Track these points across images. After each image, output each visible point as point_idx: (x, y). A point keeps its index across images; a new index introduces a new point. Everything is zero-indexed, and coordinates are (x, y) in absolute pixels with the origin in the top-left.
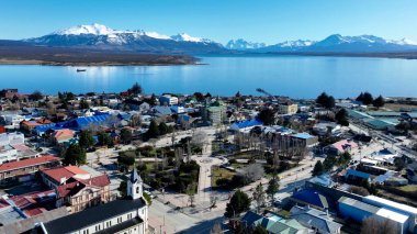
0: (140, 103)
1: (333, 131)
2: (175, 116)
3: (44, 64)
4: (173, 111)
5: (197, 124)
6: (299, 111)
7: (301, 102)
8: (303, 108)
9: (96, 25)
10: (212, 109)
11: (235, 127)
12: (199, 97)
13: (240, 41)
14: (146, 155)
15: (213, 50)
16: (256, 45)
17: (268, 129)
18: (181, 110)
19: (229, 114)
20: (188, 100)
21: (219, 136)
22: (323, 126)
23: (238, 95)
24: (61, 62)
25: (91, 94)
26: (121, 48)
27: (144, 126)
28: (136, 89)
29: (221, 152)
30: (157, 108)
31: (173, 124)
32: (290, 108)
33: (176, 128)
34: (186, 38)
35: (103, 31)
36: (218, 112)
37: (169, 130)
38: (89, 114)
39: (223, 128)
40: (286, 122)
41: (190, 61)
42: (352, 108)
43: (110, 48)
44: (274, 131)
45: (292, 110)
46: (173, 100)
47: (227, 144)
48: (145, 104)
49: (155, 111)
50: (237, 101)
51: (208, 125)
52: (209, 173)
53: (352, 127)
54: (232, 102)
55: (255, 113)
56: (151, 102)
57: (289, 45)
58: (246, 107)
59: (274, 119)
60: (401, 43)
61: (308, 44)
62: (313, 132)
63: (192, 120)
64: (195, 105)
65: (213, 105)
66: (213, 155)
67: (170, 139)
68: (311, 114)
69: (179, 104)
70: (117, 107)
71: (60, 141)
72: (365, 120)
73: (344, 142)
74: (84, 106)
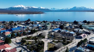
0: (29, 24)
1: (79, 31)
2: (38, 27)
3: (8, 14)
4: (38, 26)
5: (44, 29)
6: (69, 25)
7: (70, 23)
8: (70, 24)
9: (21, 5)
10: (48, 25)
11: (53, 30)
12: (44, 22)
13: (54, 8)
14: (29, 39)
15: (48, 10)
16: (57, 9)
17: (62, 31)
18: (40, 25)
19: (52, 27)
20: (42, 23)
21: (49, 33)
22: (76, 30)
23: (54, 21)
24: (12, 13)
25: (18, 21)
26: (27, 10)
27: (30, 30)
28: (29, 20)
29: (50, 38)
30: (34, 25)
31: (37, 29)
32: (67, 24)
33: (38, 30)
34: (42, 8)
35: (23, 6)
36: (49, 26)
37: (36, 31)
38: (16, 27)
39: (51, 30)
40: (67, 28)
41: (42, 13)
42: (83, 24)
43: (24, 10)
44: (64, 31)
45: (68, 25)
46: (38, 23)
47: (52, 35)
48: (31, 24)
49: (33, 26)
50: (54, 23)
51: (46, 29)
52: (47, 45)
53: (84, 30)
54: (52, 23)
55: (58, 26)
56: (32, 23)
57: (65, 9)
58: (56, 24)
59: (63, 28)
60: (90, 8)
61: (69, 9)
62: (74, 31)
63: (42, 28)
64: (43, 24)
65: (48, 24)
66: (48, 39)
67: (36, 34)
68: (73, 26)
69: (39, 24)
70: (24, 25)
71: (6, 35)
72: (87, 28)
73: (83, 34)
74: (15, 25)
